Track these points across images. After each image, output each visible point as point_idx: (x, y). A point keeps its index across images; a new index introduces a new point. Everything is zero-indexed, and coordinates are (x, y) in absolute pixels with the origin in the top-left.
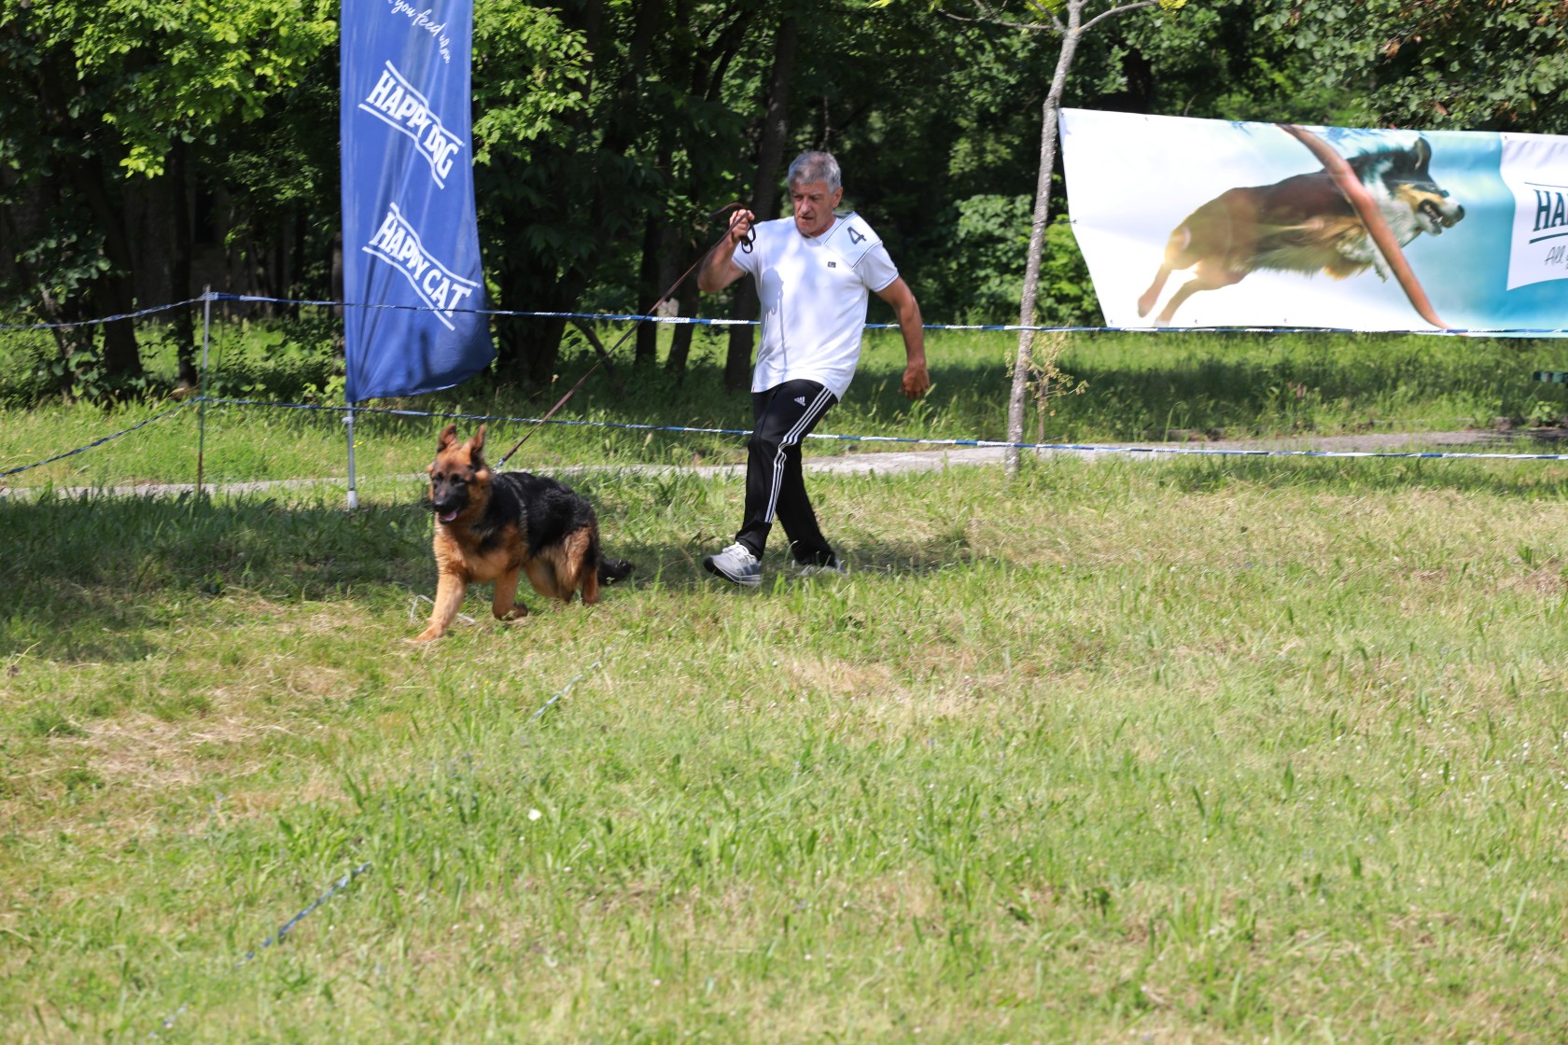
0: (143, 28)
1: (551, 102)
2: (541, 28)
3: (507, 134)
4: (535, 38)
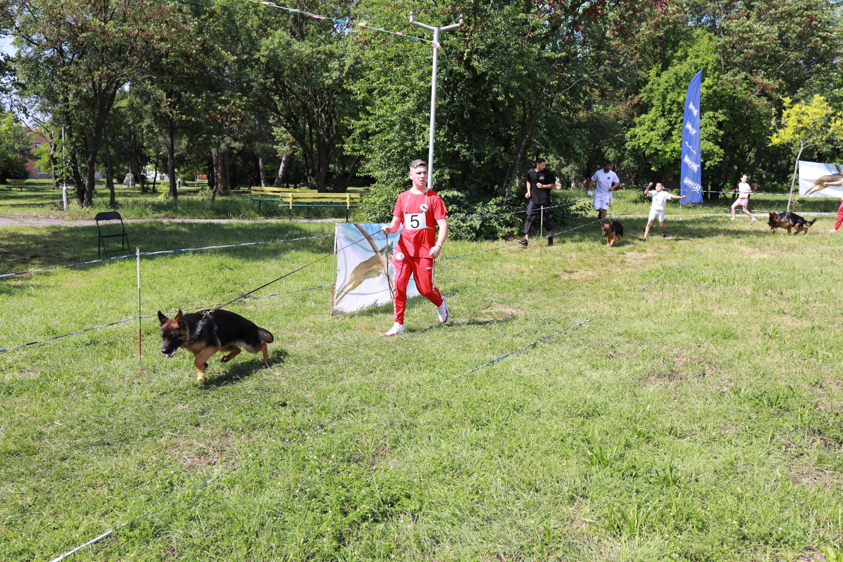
0: (656, 149)
1: (718, 160)
2: (716, 148)
3: (711, 165)
4: (715, 150)
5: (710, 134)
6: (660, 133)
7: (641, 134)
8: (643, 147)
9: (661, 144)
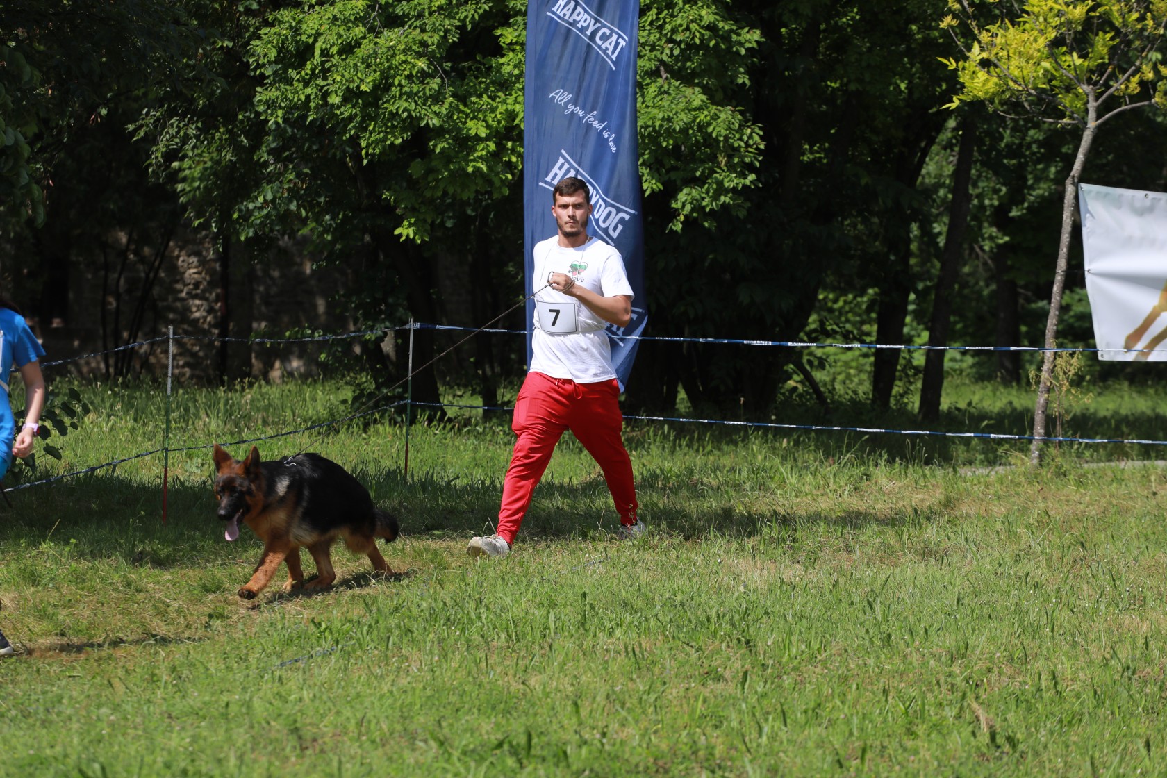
0: (412, 123)
1: (732, 181)
4: (718, 130)
5: (690, 46)
6: (433, 39)
7: (330, 40)
8: (346, 112)
9: (437, 98)
